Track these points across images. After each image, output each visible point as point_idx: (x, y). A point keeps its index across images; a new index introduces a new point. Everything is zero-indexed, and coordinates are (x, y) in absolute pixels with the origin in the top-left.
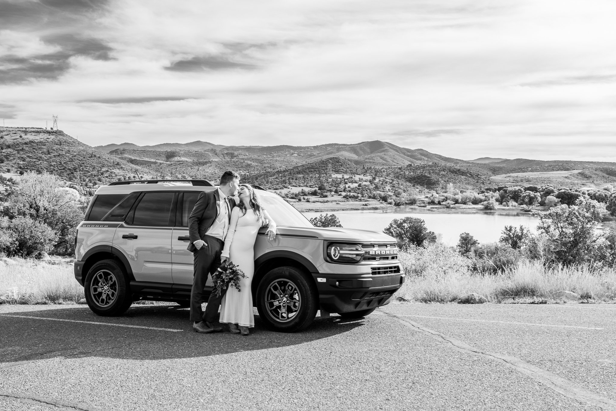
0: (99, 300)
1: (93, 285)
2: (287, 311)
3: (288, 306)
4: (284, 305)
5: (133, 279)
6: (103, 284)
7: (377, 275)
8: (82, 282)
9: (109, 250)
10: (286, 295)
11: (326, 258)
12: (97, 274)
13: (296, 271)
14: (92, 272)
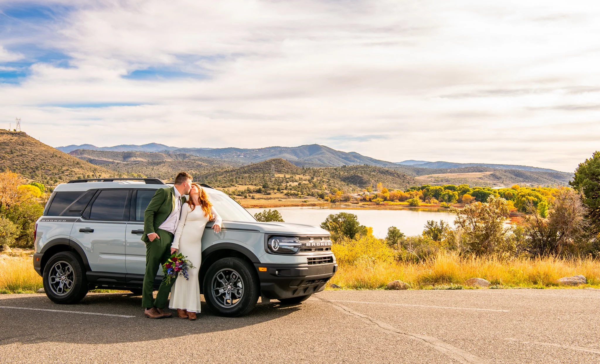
0: (57, 289)
1: (51, 275)
2: (231, 298)
3: (232, 293)
4: (228, 292)
5: (90, 270)
6: (60, 274)
7: (313, 265)
8: (41, 273)
9: (67, 243)
10: (230, 283)
11: (267, 250)
12: (55, 265)
13: (240, 261)
14: (50, 263)
